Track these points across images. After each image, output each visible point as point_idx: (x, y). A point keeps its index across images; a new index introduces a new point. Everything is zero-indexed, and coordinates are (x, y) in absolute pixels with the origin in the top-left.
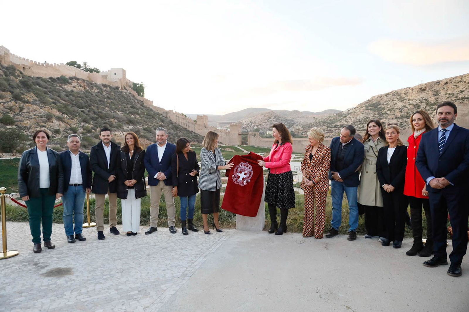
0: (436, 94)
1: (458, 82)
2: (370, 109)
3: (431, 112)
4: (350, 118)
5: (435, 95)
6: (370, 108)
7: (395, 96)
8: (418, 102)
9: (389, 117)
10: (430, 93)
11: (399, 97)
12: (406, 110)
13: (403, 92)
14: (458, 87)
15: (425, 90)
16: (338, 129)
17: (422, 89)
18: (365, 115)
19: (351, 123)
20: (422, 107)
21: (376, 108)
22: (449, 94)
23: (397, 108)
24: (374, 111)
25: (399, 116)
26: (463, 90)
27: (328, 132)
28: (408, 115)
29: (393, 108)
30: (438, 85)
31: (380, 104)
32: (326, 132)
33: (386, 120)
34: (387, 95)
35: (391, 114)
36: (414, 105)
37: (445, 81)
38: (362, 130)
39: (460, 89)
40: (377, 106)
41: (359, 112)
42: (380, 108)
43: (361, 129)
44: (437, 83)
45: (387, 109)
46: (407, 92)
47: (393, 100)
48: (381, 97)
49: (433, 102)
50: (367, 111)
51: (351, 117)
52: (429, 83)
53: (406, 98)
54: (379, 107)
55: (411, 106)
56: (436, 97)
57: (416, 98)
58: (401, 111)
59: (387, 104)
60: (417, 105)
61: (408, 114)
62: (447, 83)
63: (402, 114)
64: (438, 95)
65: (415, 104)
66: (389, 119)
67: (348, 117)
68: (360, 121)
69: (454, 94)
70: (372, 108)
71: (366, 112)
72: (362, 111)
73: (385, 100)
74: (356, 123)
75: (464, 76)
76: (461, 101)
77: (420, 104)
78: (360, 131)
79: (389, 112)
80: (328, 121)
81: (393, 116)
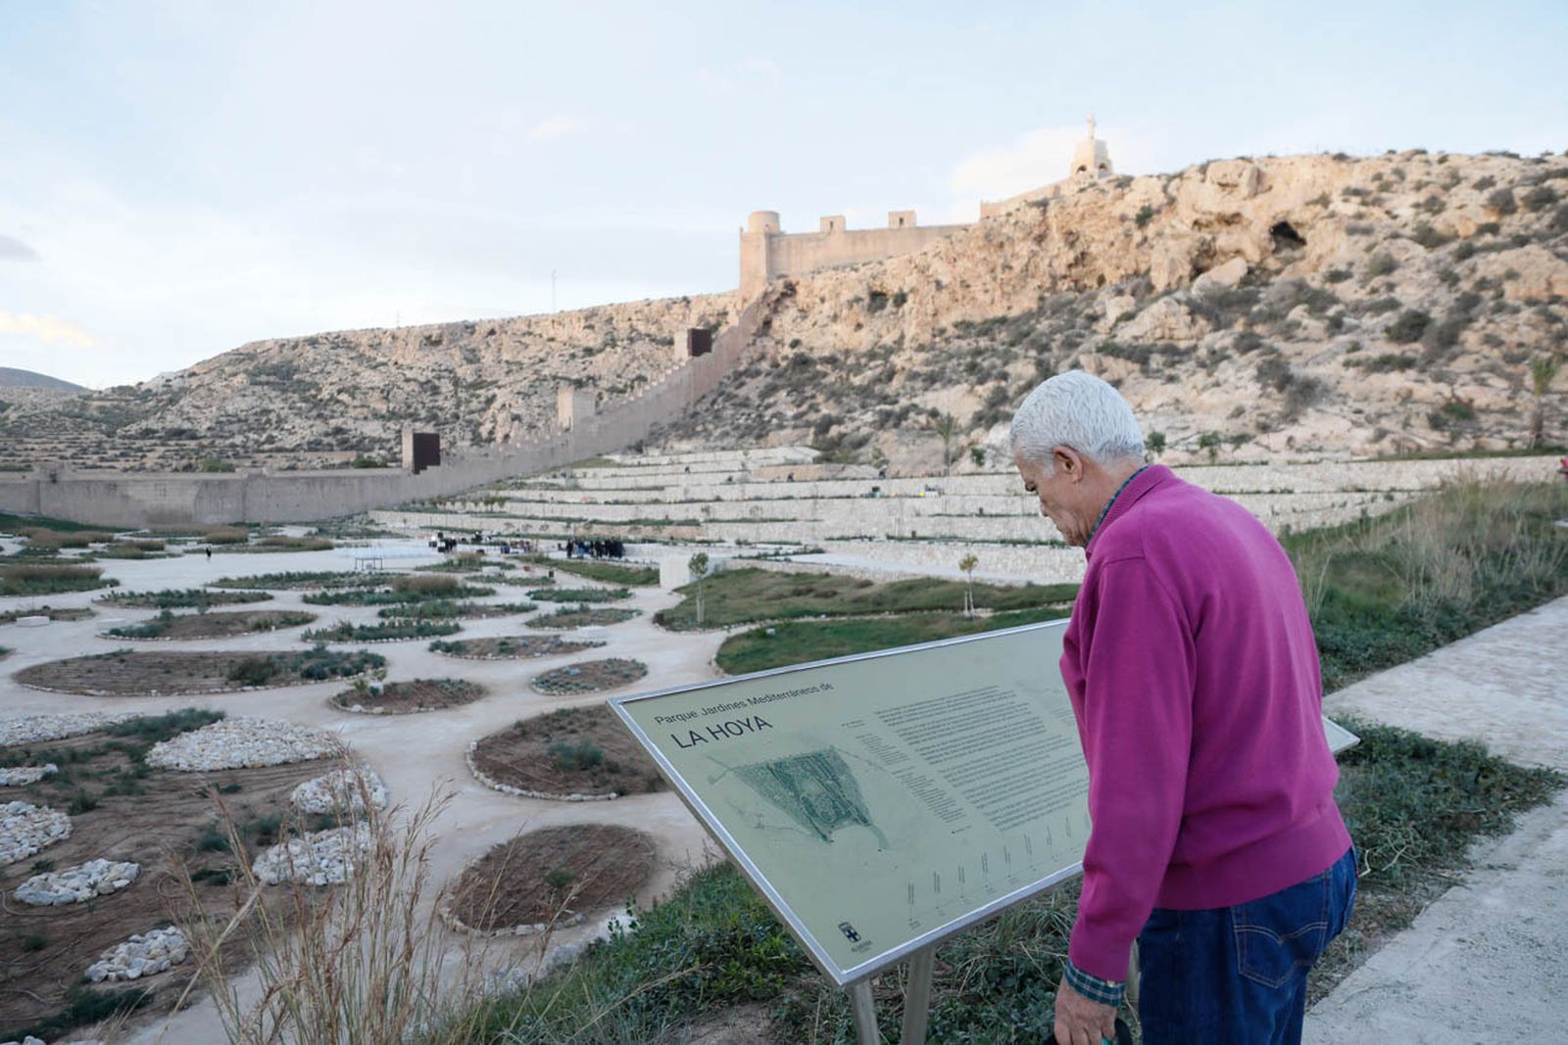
0: (472, 358)
1: (524, 334)
2: (267, 383)
3: (479, 406)
4: (197, 407)
5: (470, 362)
6: (264, 378)
7: (340, 351)
8: (430, 375)
9: (352, 413)
10: (458, 356)
11: (353, 354)
12: (401, 396)
13: (364, 341)
14: (527, 346)
15: (438, 343)
16: (163, 445)
17: (431, 341)
18: (250, 401)
19: (208, 424)
20: (443, 390)
21: (288, 383)
22: (507, 362)
23: (372, 388)
24: (284, 391)
25: (384, 412)
26: (542, 355)
27: (122, 455)
28: (412, 410)
29: (356, 388)
30: (472, 333)
31: (296, 370)
32: (111, 453)
33: (345, 423)
34: (313, 342)
35: (356, 403)
36: (422, 384)
37: (489, 327)
38: (271, 451)
39: (532, 351)
40: (288, 375)
41: (229, 391)
42: (299, 382)
43: (266, 447)
44: (467, 327)
45: (335, 388)
46: (377, 341)
47: (337, 362)
48: (295, 347)
49: (470, 379)
50: (258, 388)
51: (201, 404)
52: (448, 325)
53: (381, 359)
54: (295, 377)
55: (413, 386)
56: (474, 366)
57: (422, 364)
58: (386, 398)
59: (322, 371)
60: (428, 382)
61: (409, 407)
62: (492, 332)
63: (392, 406)
64: (479, 360)
65: (423, 379)
66: (356, 419)
67: (182, 402)
68: (240, 421)
69: (520, 364)
70: (272, 379)
71: (254, 393)
72: (241, 386)
73: (311, 359)
74: (226, 428)
75: (534, 320)
76: (552, 384)
77: (437, 383)
78: (263, 451)
79: (344, 397)
80: (96, 414)
81: (365, 410)
